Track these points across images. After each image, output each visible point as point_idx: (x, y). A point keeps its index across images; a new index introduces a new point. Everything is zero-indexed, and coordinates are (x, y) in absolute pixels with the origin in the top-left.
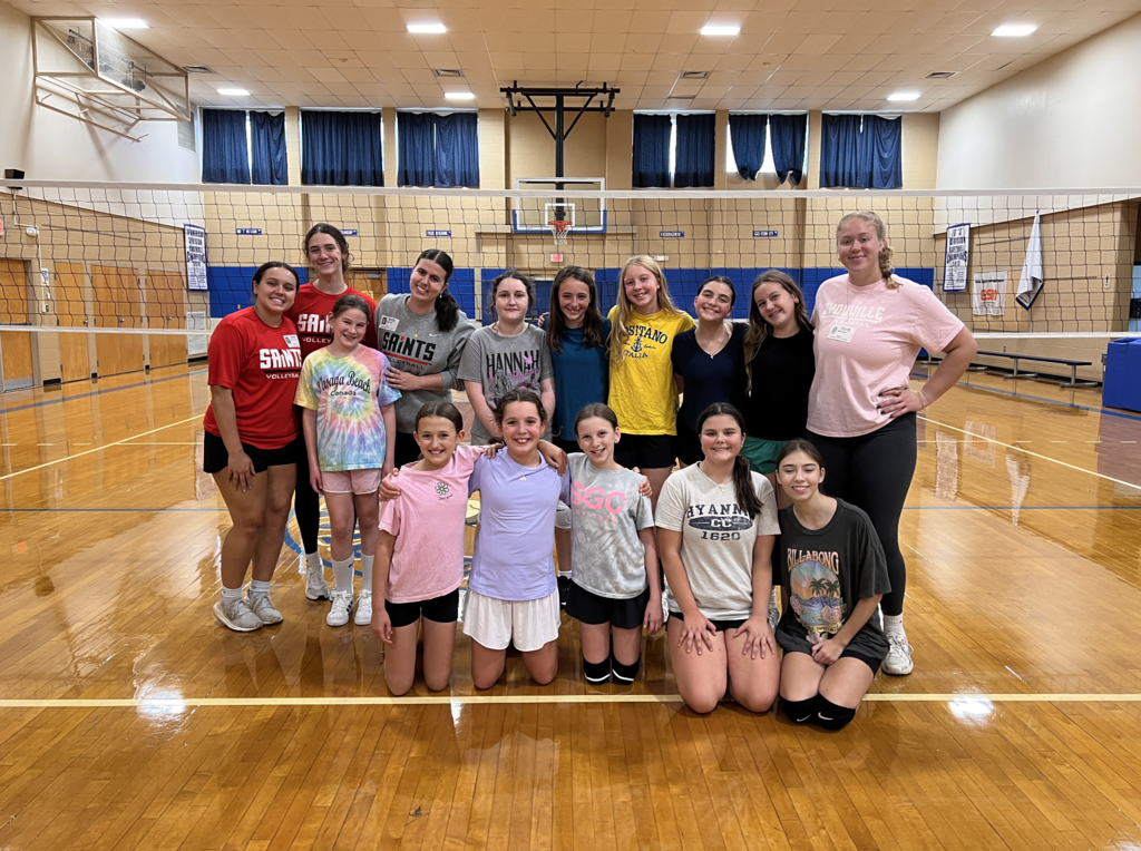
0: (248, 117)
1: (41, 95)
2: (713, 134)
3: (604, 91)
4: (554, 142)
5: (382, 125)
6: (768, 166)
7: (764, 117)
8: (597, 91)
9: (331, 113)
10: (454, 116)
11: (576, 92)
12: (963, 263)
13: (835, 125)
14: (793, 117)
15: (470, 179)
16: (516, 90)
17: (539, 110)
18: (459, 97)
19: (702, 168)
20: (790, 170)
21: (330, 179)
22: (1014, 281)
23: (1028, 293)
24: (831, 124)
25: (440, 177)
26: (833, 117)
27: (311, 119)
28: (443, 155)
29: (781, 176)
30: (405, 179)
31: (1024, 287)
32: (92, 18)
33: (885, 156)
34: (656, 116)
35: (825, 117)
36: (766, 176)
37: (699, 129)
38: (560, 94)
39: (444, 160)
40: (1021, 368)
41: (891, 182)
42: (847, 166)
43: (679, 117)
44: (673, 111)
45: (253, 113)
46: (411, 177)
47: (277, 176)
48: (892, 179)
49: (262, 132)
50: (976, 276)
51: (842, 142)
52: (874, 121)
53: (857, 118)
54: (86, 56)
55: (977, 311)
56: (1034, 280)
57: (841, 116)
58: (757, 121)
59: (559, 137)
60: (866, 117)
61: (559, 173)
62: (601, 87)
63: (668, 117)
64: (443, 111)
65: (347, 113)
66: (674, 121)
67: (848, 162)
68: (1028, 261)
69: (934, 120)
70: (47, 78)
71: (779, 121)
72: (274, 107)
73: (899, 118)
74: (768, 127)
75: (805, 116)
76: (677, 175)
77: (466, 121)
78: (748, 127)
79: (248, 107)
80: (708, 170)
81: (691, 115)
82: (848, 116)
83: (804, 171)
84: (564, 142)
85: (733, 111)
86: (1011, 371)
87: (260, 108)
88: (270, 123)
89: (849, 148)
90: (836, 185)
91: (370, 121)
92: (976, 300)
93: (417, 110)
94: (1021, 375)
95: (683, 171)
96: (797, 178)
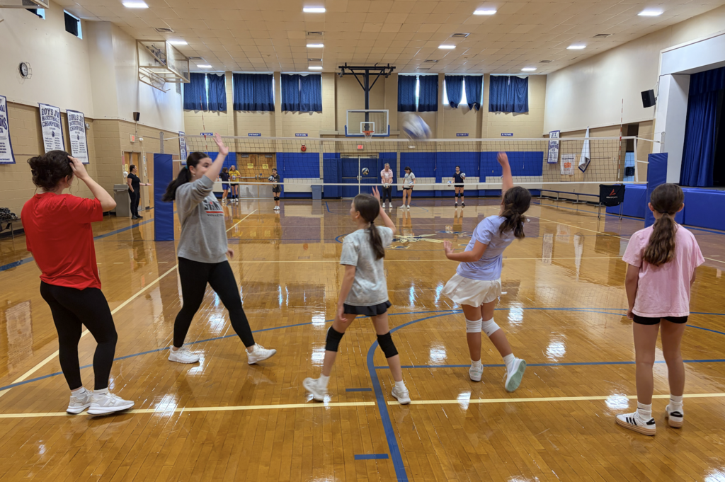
0: (206, 77)
1: (141, 76)
2: (437, 85)
3: (388, 67)
4: (364, 93)
5: (273, 80)
6: (464, 101)
7: (462, 77)
8: (385, 67)
9: (248, 75)
10: (309, 76)
11: (375, 68)
12: (557, 150)
13: (496, 81)
14: (476, 77)
15: (318, 108)
16: (346, 67)
17: (355, 74)
18: (315, 68)
19: (433, 102)
20: (474, 104)
21: (247, 108)
22: (578, 158)
23: (583, 165)
24: (494, 80)
25: (302, 107)
26: (495, 77)
27: (238, 78)
28: (304, 96)
29: (470, 106)
30: (285, 108)
31: (582, 162)
32: (165, 41)
33: (520, 96)
34: (409, 76)
35: (491, 77)
36: (463, 107)
37: (431, 83)
38: (367, 69)
39: (304, 98)
40: (580, 199)
41: (523, 109)
42: (503, 102)
43: (421, 77)
44: (418, 74)
45: (209, 75)
46: (288, 107)
47: (221, 107)
48: (524, 108)
49: (213, 84)
50: (562, 156)
51: (499, 89)
52: (515, 79)
53: (507, 77)
54: (158, 56)
55: (562, 172)
56: (586, 159)
57: (499, 77)
58: (460, 78)
59: (367, 90)
60: (511, 77)
61: (367, 108)
62: (387, 66)
63: (415, 77)
64: (304, 74)
65: (256, 75)
66: (418, 78)
67: (502, 99)
68: (584, 150)
69: (543, 79)
70: (143, 68)
71: (469, 79)
72: (220, 73)
73: (527, 78)
74: (464, 82)
75: (482, 76)
76: (420, 105)
77: (316, 78)
78: (454, 81)
79: (206, 72)
80: (435, 103)
81: (426, 76)
82: (502, 77)
83: (481, 104)
84: (369, 92)
85: (447, 74)
86: (575, 201)
87: (213, 72)
88: (217, 80)
89: (503, 92)
90: (497, 110)
91: (268, 78)
92: (562, 168)
93: (291, 73)
94: (580, 202)
95: (422, 103)
96: (478, 107)
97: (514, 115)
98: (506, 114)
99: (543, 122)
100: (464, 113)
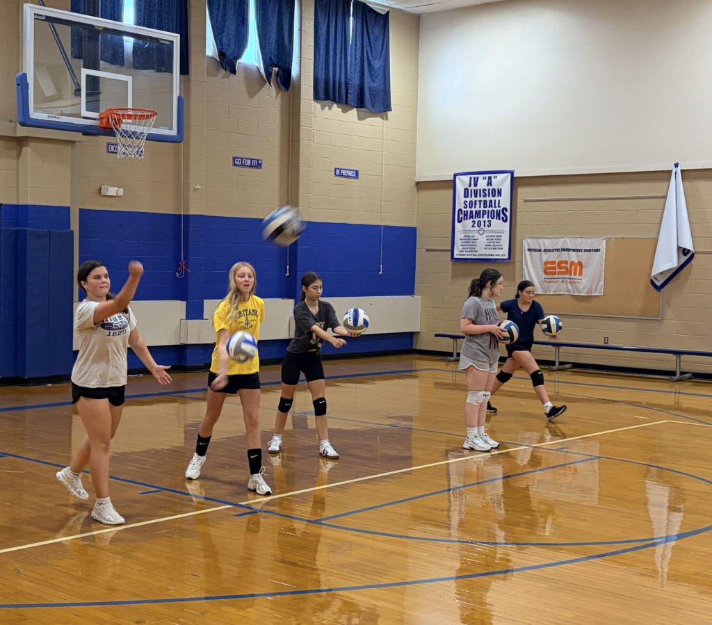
12: (498, 223)
20: (274, 67)
29: (267, 74)
33: (374, 64)
41: (380, 103)
42: (338, 72)
50: (528, 243)
53: (346, 3)
69: (415, 24)
73: (387, 14)
83: (295, 72)
96: (285, 81)
97: (360, 118)
98: (345, 111)
99: (413, 143)
100: (252, 94)
